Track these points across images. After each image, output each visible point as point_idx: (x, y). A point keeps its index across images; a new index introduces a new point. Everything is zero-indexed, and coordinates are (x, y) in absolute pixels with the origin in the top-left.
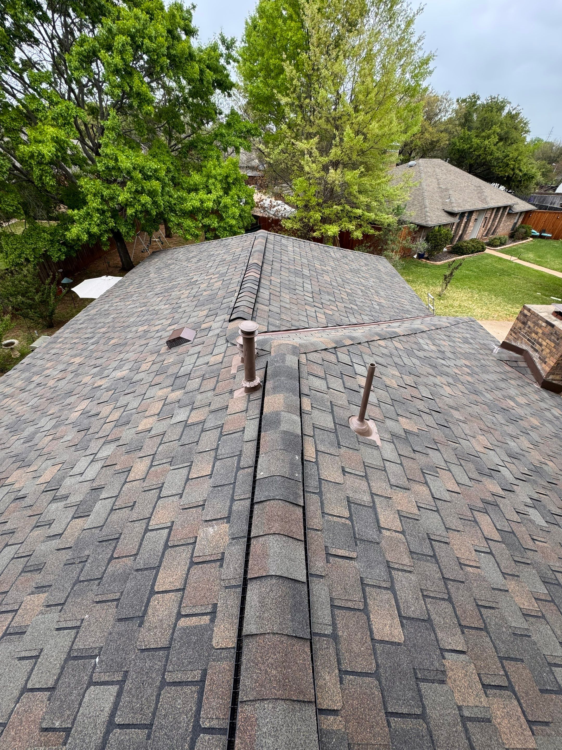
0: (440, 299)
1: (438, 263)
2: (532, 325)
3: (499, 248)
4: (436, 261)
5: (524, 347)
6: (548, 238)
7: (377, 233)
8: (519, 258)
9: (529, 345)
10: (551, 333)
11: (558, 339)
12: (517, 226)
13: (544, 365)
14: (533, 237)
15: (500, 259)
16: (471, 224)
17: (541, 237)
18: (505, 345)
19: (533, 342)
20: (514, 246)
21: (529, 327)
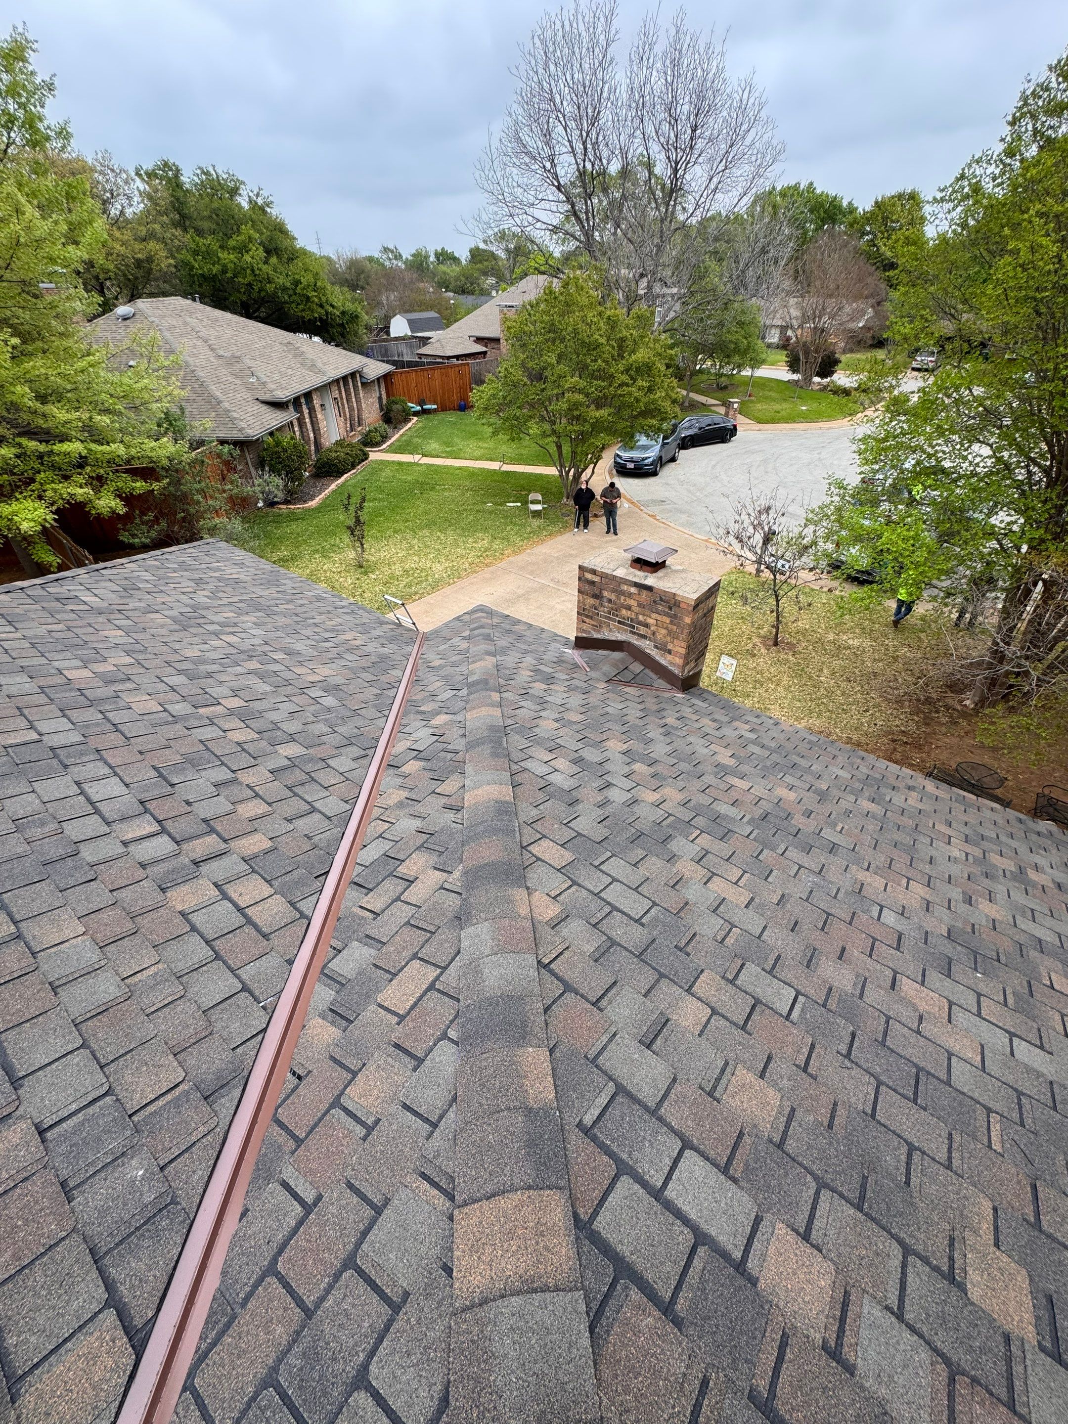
0: (366, 573)
1: (313, 504)
2: (613, 597)
3: (384, 446)
4: (305, 502)
5: (620, 637)
6: (435, 410)
7: (156, 486)
8: (424, 455)
9: (626, 631)
10: (655, 602)
11: (670, 609)
12: (384, 402)
13: (669, 657)
14: (416, 414)
15: (400, 464)
16: (319, 416)
17: (425, 412)
18: (582, 643)
19: (631, 625)
20: (402, 436)
21: (610, 601)
